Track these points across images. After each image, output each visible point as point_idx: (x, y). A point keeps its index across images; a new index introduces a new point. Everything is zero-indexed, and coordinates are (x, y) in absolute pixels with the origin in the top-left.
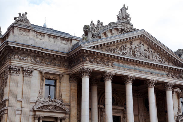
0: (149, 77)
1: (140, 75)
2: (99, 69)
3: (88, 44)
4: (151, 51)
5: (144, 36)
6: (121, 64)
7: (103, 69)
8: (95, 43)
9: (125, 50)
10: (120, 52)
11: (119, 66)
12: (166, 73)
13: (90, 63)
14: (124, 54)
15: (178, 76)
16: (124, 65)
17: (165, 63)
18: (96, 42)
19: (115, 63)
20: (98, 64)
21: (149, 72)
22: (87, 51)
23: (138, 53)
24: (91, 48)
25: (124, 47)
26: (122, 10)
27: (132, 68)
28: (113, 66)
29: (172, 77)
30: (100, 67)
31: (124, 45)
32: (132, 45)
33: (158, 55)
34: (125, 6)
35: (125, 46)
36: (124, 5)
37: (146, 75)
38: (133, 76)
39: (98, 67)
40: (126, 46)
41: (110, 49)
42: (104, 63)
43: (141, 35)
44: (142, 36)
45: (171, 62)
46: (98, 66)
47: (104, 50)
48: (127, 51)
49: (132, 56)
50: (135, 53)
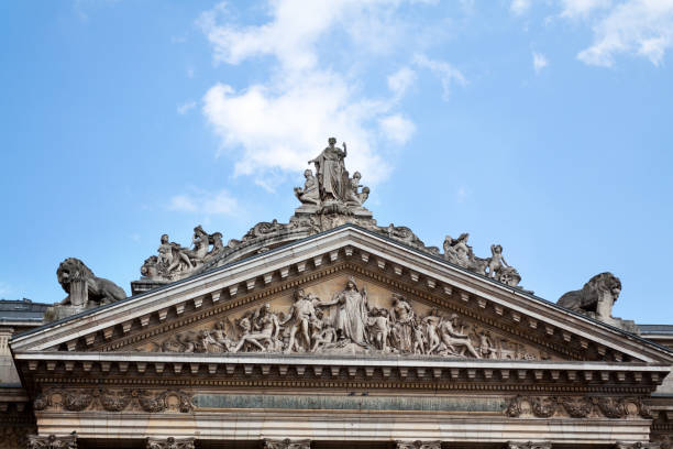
0: (394, 434)
1: (345, 430)
2: (116, 431)
3: (47, 335)
4: (408, 311)
5: (357, 252)
6: (232, 396)
7: (134, 431)
8: (80, 323)
9: (261, 330)
10: (228, 342)
11: (225, 404)
12: (499, 400)
13: (69, 413)
14: (249, 347)
15: (579, 405)
16: (254, 395)
17: (494, 356)
18: (86, 322)
19: (201, 394)
20: (110, 410)
21: (398, 406)
22: (42, 363)
23: (330, 333)
24: (67, 349)
25: (253, 315)
26: (321, 164)
27: (297, 405)
28: (185, 411)
29: (538, 413)
30: (118, 423)
31: (255, 311)
32: (300, 303)
33: (449, 325)
34: (336, 146)
35: (258, 314)
36: (332, 141)
37: (379, 426)
38: (292, 438)
39: (111, 423)
40: (263, 312)
41: (182, 339)
42: (142, 404)
43: (341, 251)
44: (349, 253)
45: (533, 343)
46: (107, 419)
47: (148, 347)
48: (267, 333)
49: (294, 349)
50: (315, 334)
